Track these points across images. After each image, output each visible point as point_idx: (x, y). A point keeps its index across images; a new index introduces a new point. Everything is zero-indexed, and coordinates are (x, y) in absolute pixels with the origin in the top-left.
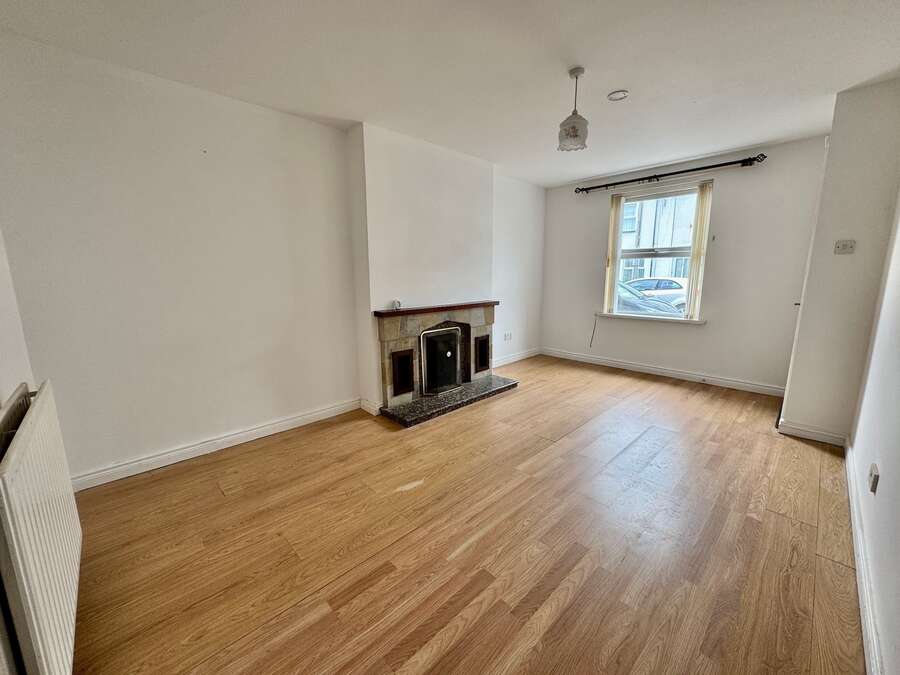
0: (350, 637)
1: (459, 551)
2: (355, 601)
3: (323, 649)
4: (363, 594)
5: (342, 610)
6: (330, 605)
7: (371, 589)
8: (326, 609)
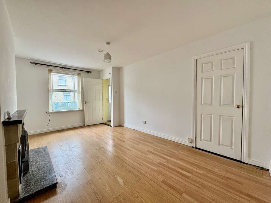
0: (188, 186)
1: (153, 167)
2: (178, 188)
3: (195, 192)
4: (175, 186)
5: (182, 190)
6: (182, 194)
7: (173, 185)
8: (184, 195)
